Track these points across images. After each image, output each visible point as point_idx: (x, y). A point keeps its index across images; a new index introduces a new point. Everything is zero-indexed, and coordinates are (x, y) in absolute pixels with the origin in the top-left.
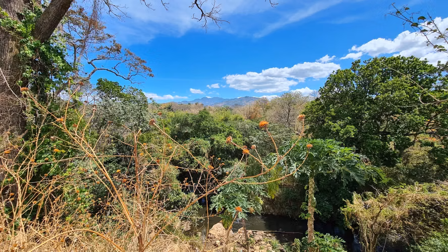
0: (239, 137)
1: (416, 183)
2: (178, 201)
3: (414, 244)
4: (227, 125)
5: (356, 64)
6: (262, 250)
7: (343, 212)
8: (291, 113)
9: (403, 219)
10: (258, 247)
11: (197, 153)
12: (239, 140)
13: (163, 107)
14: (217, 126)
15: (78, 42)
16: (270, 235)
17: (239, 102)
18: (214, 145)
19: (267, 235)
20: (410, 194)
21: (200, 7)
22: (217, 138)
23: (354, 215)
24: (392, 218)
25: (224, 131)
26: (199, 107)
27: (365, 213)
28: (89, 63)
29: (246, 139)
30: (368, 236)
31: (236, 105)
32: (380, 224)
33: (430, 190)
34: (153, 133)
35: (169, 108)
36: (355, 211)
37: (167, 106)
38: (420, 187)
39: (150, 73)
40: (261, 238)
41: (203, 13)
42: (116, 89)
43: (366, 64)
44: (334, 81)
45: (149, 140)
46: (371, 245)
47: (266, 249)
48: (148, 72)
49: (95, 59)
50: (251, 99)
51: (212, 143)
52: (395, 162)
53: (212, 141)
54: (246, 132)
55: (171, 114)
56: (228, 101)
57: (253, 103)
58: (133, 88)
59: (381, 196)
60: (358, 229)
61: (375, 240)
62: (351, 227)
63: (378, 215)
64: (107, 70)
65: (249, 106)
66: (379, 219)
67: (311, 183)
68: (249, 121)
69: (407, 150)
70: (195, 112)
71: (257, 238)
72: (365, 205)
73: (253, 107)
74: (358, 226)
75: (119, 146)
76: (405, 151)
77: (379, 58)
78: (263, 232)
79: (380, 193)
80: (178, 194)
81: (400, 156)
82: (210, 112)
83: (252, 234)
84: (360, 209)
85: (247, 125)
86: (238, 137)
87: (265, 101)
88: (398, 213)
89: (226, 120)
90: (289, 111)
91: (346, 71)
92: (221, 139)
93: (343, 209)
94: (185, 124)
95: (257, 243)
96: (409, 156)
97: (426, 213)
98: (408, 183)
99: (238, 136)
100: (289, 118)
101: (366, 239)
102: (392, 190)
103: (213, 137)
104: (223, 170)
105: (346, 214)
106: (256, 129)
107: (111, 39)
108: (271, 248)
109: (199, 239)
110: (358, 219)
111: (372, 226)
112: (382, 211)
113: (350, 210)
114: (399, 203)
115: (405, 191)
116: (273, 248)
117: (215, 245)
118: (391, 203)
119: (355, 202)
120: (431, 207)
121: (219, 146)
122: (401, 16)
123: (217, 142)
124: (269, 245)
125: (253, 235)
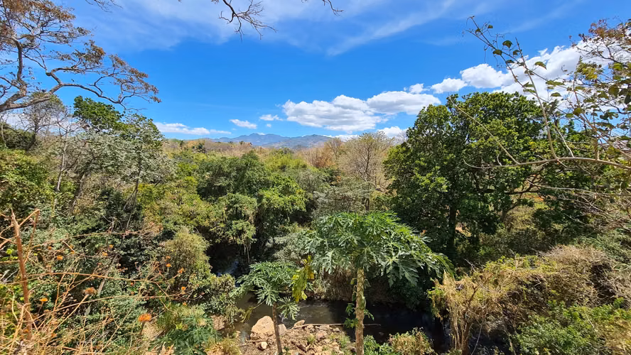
0: (299, 193)
1: (517, 256)
2: (205, 288)
3: (512, 332)
4: (284, 175)
5: (452, 99)
6: (326, 352)
7: (431, 295)
8: (371, 161)
9: (501, 301)
10: (320, 348)
11: (238, 216)
12: (299, 196)
13: (190, 145)
14: (268, 178)
15: (25, 39)
16: (337, 329)
17: (304, 142)
18: (263, 205)
19: (334, 330)
20: (509, 270)
21: (228, 3)
22: (267, 194)
23: (444, 299)
24: (488, 301)
25: (278, 185)
26: (246, 148)
27: (457, 296)
28: (48, 74)
29: (310, 195)
30: (459, 326)
31: (299, 146)
32: (474, 310)
33: (532, 265)
34: (168, 185)
35: (201, 148)
36: (445, 294)
37: (196, 144)
38: (520, 260)
39: (154, 95)
40: (325, 334)
41: (234, 13)
42: (109, 117)
43: (464, 101)
44: (425, 120)
45: (161, 196)
46: (463, 337)
47: (331, 349)
48: (151, 93)
49: (59, 69)
50: (321, 138)
51: (259, 201)
52: (495, 228)
53: (260, 198)
54: (309, 185)
55: (202, 156)
56: (288, 140)
57: (322, 144)
58: (138, 116)
59: (476, 273)
60: (448, 317)
61: (467, 330)
62: (439, 316)
63: (472, 299)
64: (82, 87)
65: (317, 148)
66: (473, 303)
67: (359, 276)
68: (316, 170)
69: (510, 212)
70: (238, 154)
71: (319, 335)
72: (458, 285)
73: (321, 150)
74: (448, 313)
75: (110, 205)
76: (508, 213)
77: (480, 93)
78: (328, 326)
79: (475, 269)
80: (205, 277)
81: (502, 220)
82: (260, 156)
83: (313, 330)
84: (451, 291)
85: (311, 176)
86: (297, 194)
87: (338, 142)
88: (495, 294)
89: (283, 168)
90: (369, 158)
91: (439, 108)
92: (273, 197)
93: (430, 293)
94: (219, 172)
95: (319, 342)
96: (513, 219)
97: (527, 293)
98: (509, 256)
99: (298, 191)
100: (369, 167)
101: (457, 329)
102: (490, 265)
103: (261, 192)
104: (274, 241)
105: (433, 298)
106: (324, 181)
107: (85, 38)
108: (338, 348)
109: (237, 342)
110: (449, 305)
111: (464, 313)
112: (476, 293)
113: (438, 293)
114: (496, 283)
115: (503, 266)
116: (341, 347)
117: (261, 349)
118: (487, 281)
119: (445, 282)
120: (532, 286)
121: (270, 205)
122: (481, 37)
123: (268, 199)
124: (335, 343)
125: (315, 331)
